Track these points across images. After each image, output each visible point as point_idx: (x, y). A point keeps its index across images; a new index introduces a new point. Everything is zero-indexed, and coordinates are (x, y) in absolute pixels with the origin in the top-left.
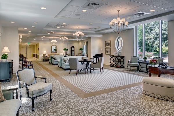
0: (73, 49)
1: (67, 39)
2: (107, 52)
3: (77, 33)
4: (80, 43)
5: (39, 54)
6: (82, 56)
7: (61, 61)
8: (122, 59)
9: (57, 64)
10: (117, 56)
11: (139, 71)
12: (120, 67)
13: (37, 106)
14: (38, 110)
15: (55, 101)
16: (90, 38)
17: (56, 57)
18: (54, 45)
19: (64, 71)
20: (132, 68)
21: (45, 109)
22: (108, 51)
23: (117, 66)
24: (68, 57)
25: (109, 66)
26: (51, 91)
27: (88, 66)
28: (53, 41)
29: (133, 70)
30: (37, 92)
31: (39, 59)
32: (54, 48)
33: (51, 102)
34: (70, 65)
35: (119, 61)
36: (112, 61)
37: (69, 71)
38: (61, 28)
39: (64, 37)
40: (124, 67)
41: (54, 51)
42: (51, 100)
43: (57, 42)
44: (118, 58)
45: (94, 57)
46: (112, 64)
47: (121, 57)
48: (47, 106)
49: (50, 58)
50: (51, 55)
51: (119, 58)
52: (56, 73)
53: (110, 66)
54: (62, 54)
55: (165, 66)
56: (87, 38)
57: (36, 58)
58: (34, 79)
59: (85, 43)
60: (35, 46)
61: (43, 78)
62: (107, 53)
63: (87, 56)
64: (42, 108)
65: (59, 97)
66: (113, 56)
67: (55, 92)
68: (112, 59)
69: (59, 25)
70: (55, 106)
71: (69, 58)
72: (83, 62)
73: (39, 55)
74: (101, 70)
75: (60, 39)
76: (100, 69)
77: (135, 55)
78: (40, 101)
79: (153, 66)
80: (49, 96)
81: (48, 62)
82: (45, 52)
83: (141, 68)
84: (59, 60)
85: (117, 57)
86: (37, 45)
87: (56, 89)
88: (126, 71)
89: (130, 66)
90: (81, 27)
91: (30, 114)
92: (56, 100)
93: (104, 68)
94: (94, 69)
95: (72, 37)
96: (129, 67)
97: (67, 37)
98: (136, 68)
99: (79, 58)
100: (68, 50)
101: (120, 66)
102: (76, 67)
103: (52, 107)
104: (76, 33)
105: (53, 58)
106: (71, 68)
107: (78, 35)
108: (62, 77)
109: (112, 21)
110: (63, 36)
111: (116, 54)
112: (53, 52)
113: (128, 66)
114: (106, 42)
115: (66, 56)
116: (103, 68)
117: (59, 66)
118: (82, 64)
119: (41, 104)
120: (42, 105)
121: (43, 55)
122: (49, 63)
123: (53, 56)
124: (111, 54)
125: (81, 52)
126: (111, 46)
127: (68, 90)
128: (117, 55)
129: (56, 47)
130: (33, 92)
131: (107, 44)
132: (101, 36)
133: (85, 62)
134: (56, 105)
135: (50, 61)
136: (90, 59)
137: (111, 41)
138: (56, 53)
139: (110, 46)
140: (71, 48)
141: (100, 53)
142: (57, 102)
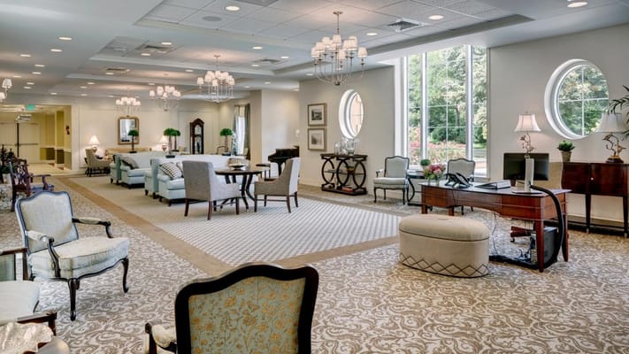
0: (198, 130)
1: (177, 94)
2: (314, 141)
3: (210, 76)
4: (225, 110)
5: (70, 146)
6: (229, 155)
7: (156, 173)
8: (359, 166)
9: (141, 186)
10: (343, 156)
11: (406, 204)
12: (354, 193)
13: (83, 308)
14: (89, 316)
15: (139, 293)
16: (256, 93)
17: (135, 159)
18: (128, 117)
19: (166, 208)
20: (390, 194)
21: (108, 313)
22: (316, 137)
23: (344, 188)
24: (179, 159)
25: (317, 188)
26: (125, 262)
27: (248, 187)
28: (124, 99)
29: (393, 202)
30: (86, 261)
31: (70, 167)
32: (127, 126)
33: (127, 295)
34: (187, 186)
35: (351, 173)
36: (329, 172)
37: (183, 206)
38: (153, 57)
39: (167, 87)
40: (365, 192)
41: (130, 138)
42: (126, 290)
43: (139, 103)
44: (346, 163)
45: (272, 158)
46: (328, 183)
47: (355, 157)
48: (114, 305)
49: (112, 164)
50: (117, 153)
51: (351, 163)
52: (138, 215)
53: (323, 189)
54: (158, 148)
55: (461, 183)
56: (247, 91)
57: (58, 163)
58: (70, 228)
59: (242, 110)
60: (52, 116)
61: (100, 223)
62: (312, 146)
63: (248, 157)
64: (99, 311)
65: (150, 283)
66: (332, 156)
67: (137, 271)
68: (328, 166)
69: (148, 47)
70: (139, 304)
71: (185, 163)
72: (230, 177)
73: (70, 154)
74: (288, 201)
75: (152, 93)
76: (285, 198)
77: (398, 153)
78: (89, 294)
79: (433, 184)
80: (122, 281)
81: (106, 179)
82: (94, 141)
83: (414, 192)
84: (149, 170)
85: (343, 159)
86: (61, 114)
87: (139, 261)
88: (370, 203)
89: (382, 186)
90: (225, 56)
91: (63, 327)
92: (142, 290)
93: (301, 196)
94: (268, 198)
95: (195, 89)
96: (380, 192)
97: (178, 87)
98: (398, 194)
99: (219, 163)
100: (178, 133)
101: (354, 190)
102: (208, 191)
103: (131, 308)
104: (207, 77)
105: (126, 164)
106: (189, 197)
107: (215, 84)
108: (161, 226)
109: (319, 45)
110: (163, 86)
111: (341, 148)
112: (124, 141)
113: (375, 189)
114: (311, 108)
115: (174, 157)
116: (295, 195)
117: (147, 192)
118: (228, 182)
119: (96, 301)
120: (98, 306)
121: (88, 151)
122: (112, 180)
123: (126, 156)
124: (325, 150)
125: (226, 141)
126: (325, 121)
127: (180, 263)
128: (345, 152)
129: (136, 121)
130: (71, 261)
131: (313, 115)
132: (295, 87)
133: (237, 177)
134: (143, 303)
135: (114, 173)
136: (258, 165)
137: (325, 105)
138: (135, 146)
139: (322, 122)
140: (193, 125)
141: (291, 147)
142: (145, 294)
